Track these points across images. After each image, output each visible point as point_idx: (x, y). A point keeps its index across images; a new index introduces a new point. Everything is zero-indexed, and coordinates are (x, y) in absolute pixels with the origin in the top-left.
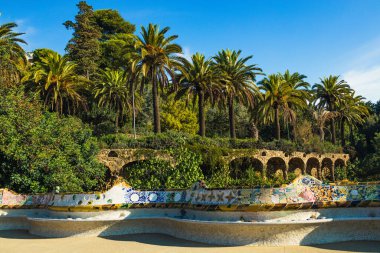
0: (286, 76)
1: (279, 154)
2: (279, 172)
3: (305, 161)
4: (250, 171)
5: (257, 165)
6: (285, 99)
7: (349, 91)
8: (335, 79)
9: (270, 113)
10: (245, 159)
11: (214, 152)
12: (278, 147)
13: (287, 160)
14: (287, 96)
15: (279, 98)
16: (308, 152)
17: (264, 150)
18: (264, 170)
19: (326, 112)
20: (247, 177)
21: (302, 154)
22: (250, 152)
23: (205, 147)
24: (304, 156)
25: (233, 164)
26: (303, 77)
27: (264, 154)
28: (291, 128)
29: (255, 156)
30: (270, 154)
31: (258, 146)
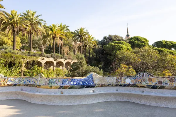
0: (61, 25)
1: (51, 60)
2: (51, 67)
3: (64, 63)
4: (36, 67)
5: (39, 64)
6: (58, 36)
7: (88, 35)
8: (83, 29)
10: (34, 61)
11: (17, 57)
12: (52, 57)
13: (55, 62)
14: (60, 34)
15: (55, 35)
16: (66, 59)
17: (44, 58)
18: (43, 66)
19: (78, 43)
20: (34, 69)
22: (37, 58)
23: (13, 55)
24: (64, 61)
25: (27, 63)
26: (68, 27)
28: (61, 48)
29: (39, 60)
30: (47, 59)
31: (41, 55)
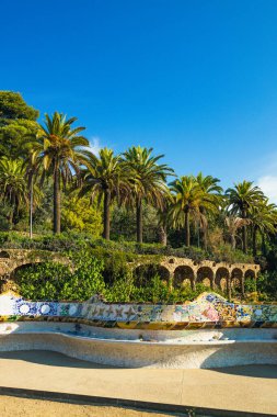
0: (199, 178)
1: (188, 262)
2: (187, 281)
3: (215, 270)
4: (156, 280)
5: (163, 273)
6: (196, 203)
7: (262, 198)
8: (249, 185)
9: (180, 217)
10: (151, 266)
11: (118, 257)
12: (187, 254)
13: (195, 269)
14: (199, 200)
15: (190, 201)
16: (218, 262)
17: (172, 257)
18: (171, 279)
19: (239, 219)
20: (152, 286)
21: (211, 263)
22: (157, 259)
24: (214, 265)
25: (137, 271)
26: (216, 180)
27: (171, 261)
28: (202, 234)
29: (162, 264)
30: (178, 262)
31: (165, 252)
